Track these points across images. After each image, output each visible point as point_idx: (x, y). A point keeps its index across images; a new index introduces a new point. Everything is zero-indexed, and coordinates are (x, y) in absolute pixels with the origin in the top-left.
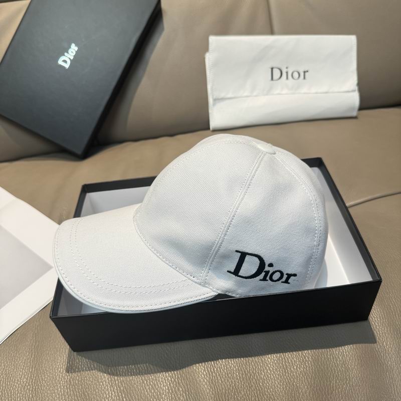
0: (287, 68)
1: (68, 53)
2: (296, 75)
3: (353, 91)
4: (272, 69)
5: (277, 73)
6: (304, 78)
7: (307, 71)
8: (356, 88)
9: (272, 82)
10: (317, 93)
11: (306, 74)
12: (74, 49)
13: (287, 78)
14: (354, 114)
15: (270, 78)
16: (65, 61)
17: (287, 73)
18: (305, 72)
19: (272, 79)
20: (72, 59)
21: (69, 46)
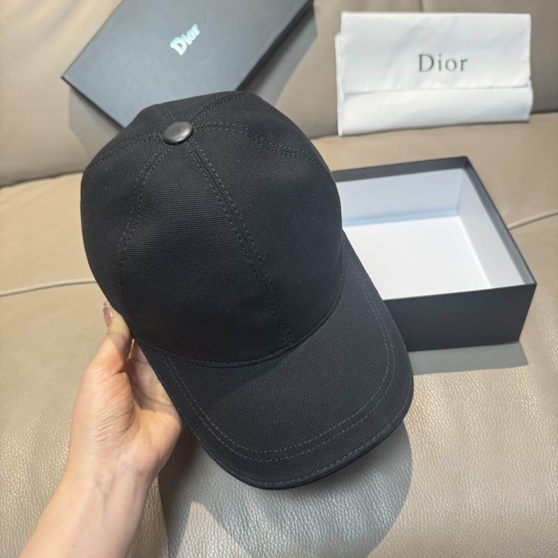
0: (440, 55)
1: (186, 35)
2: (451, 65)
3: (526, 86)
4: (421, 56)
5: (426, 62)
6: (462, 69)
7: (466, 61)
8: (529, 83)
9: (421, 73)
10: (478, 88)
11: (465, 64)
12: (194, 32)
13: (440, 68)
14: (526, 116)
15: (418, 67)
16: (180, 45)
17: (440, 61)
18: (462, 61)
19: (421, 69)
20: (189, 44)
21: (190, 28)
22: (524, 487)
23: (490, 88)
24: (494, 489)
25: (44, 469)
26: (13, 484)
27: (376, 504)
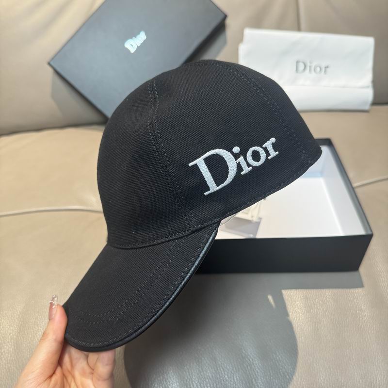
0: (310, 63)
1: (136, 37)
2: (318, 69)
3: (368, 87)
4: (297, 62)
7: (328, 67)
8: (370, 85)
9: (297, 74)
10: (335, 87)
11: (328, 70)
12: (142, 37)
14: (367, 107)
17: (310, 67)
18: (325, 68)
19: (297, 71)
20: (139, 45)
21: (139, 33)
22: (357, 373)
23: (344, 87)
24: (336, 373)
25: (26, 344)
26: (4, 353)
27: (255, 380)
